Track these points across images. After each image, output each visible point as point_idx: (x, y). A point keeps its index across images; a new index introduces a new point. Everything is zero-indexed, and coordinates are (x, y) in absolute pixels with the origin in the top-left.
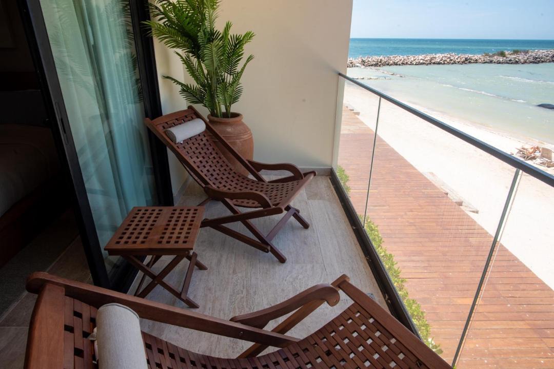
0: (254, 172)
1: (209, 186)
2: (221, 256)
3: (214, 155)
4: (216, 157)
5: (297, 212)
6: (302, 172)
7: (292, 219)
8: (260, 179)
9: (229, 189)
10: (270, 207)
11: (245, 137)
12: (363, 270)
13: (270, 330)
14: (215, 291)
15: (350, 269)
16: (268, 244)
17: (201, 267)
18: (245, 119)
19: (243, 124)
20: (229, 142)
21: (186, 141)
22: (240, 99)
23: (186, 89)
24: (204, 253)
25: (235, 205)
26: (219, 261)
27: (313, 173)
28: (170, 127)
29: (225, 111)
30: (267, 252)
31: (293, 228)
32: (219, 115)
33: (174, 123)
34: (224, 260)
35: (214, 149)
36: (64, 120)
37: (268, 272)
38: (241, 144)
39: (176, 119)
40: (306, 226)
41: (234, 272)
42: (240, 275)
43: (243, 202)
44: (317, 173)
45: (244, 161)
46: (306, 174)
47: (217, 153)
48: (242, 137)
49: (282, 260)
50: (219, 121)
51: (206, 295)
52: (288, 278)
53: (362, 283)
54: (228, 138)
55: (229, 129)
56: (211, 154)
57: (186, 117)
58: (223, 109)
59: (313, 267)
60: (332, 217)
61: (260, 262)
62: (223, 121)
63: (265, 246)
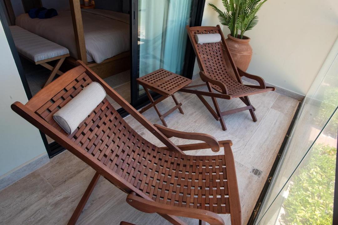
0: (238, 76)
1: (203, 72)
2: (195, 112)
3: (219, 58)
4: (219, 59)
5: (253, 110)
6: (266, 85)
7: (248, 112)
8: (239, 81)
9: (216, 79)
10: (226, 94)
11: (245, 53)
12: (270, 158)
13: (176, 145)
14: (179, 125)
15: (261, 154)
16: (219, 116)
17: (181, 112)
18: (251, 42)
19: (248, 45)
20: (232, 53)
21: (205, 45)
22: (253, 29)
23: (221, 15)
24: (188, 107)
25: (212, 88)
26: (192, 114)
27: (273, 89)
28: (199, 34)
29: (240, 34)
30: (217, 120)
31: (246, 117)
32: (235, 35)
33: (202, 32)
34: (195, 114)
35: (220, 54)
36: (135, 12)
37: (212, 131)
38: (239, 57)
39: (205, 31)
40: (254, 120)
41: (195, 122)
42: (197, 124)
43: (218, 88)
44: (275, 89)
45: (235, 68)
46: (267, 87)
47: (221, 57)
48: (243, 53)
49: (224, 129)
50: (232, 39)
51: (174, 124)
52: (220, 138)
53: (262, 163)
54: (231, 50)
55: (236, 46)
56: (217, 56)
57: (212, 30)
58: (239, 32)
59: (239, 141)
60: (277, 123)
61: (212, 124)
62: (234, 40)
63: (218, 116)
